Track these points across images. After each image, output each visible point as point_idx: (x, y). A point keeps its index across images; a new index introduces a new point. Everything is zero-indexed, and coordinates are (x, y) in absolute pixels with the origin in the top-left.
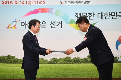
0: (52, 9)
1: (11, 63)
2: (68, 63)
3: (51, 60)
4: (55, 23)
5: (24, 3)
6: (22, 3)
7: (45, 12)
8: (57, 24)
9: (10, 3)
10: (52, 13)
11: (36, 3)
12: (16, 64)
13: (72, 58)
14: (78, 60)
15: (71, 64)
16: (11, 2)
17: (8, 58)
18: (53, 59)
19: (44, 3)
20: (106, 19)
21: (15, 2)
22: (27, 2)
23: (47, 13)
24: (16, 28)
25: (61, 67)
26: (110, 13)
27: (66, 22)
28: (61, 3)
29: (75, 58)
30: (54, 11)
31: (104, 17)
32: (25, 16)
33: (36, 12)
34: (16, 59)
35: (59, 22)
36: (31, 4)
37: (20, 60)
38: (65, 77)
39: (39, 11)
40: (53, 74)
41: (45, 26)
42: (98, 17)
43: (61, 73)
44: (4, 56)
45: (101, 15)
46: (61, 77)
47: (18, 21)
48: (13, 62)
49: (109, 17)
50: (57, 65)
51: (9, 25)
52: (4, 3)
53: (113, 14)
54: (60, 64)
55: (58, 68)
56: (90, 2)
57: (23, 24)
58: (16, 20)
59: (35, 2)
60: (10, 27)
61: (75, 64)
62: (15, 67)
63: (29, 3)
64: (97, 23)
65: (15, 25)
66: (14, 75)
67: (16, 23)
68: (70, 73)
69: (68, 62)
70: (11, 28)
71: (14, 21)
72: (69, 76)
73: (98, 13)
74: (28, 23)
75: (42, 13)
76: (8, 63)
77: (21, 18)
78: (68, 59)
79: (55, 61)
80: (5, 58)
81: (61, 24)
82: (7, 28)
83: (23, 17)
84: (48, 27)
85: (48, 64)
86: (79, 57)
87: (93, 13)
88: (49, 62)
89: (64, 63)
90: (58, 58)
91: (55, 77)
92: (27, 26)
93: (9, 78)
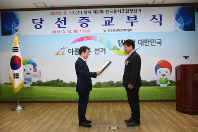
0: (96, 36)
1: (60, 86)
3: (95, 84)
4: (99, 49)
6: (69, 31)
7: (90, 40)
8: (101, 50)
9: (58, 32)
10: (96, 40)
11: (82, 31)
12: (64, 88)
13: (115, 82)
14: (120, 84)
15: (114, 88)
16: (60, 31)
17: (57, 82)
18: (97, 83)
19: (88, 31)
20: (146, 45)
21: (63, 32)
24: (64, 55)
25: (105, 90)
26: (150, 40)
27: (110, 49)
28: (105, 31)
29: (118, 82)
30: (98, 38)
31: (144, 44)
32: (72, 43)
33: (82, 39)
34: (64, 83)
35: (103, 49)
37: (68, 84)
39: (84, 39)
40: (97, 97)
42: (139, 44)
43: (105, 96)
44: (54, 80)
47: (66, 48)
48: (62, 86)
49: (149, 43)
50: (101, 88)
52: (54, 32)
53: (152, 41)
54: (104, 87)
55: (102, 91)
56: (131, 30)
57: (70, 51)
58: (64, 47)
60: (59, 53)
61: (118, 88)
62: (64, 90)
63: (76, 31)
64: (138, 49)
65: (63, 52)
66: (63, 97)
67: (64, 50)
68: (113, 96)
70: (60, 55)
71: (62, 49)
72: (112, 98)
73: (139, 40)
74: (74, 50)
75: (87, 40)
76: (57, 87)
77: (68, 45)
79: (99, 85)
80: (54, 82)
81: (105, 50)
82: (56, 55)
83: (70, 44)
84: (93, 53)
86: (121, 81)
89: (108, 87)
90: (102, 82)
91: (99, 100)
92: (74, 53)
93: (59, 100)
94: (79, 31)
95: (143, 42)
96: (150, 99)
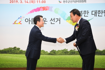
0: (52, 7)
1: (17, 53)
2: (65, 55)
3: (51, 52)
4: (54, 19)
5: (28, 2)
6: (26, 2)
7: (46, 10)
8: (56, 20)
9: (16, 2)
10: (51, 11)
11: (39, 2)
12: (21, 55)
13: (69, 50)
14: (74, 52)
15: (67, 55)
17: (14, 49)
18: (52, 51)
19: (45, 2)
20: (99, 16)
21: (21, 2)
22: (31, 1)
23: (48, 11)
24: (21, 24)
25: (59, 58)
26: (103, 11)
27: (64, 19)
28: (60, 2)
29: (71, 51)
30: (53, 9)
31: (97, 14)
32: (29, 13)
33: (38, 10)
34: (21, 50)
35: (58, 19)
36: (34, 3)
37: (24, 51)
38: (63, 67)
39: (40, 9)
40: (52, 64)
41: (46, 22)
42: (92, 14)
43: (59, 63)
44: (11, 47)
45: (95, 13)
46: (59, 67)
47: (23, 18)
48: (18, 53)
49: (102, 14)
50: (55, 56)
51: (16, 21)
52: (11, 2)
54: (58, 55)
55: (57, 58)
56: (85, 1)
57: (27, 20)
58: (21, 17)
59: (37, 1)
60: (16, 22)
61: (71, 55)
62: (20, 57)
63: (32, 2)
64: (91, 19)
65: (21, 21)
66: (19, 64)
67: (21, 19)
68: (67, 63)
69: (66, 53)
70: (17, 24)
71: (19, 18)
72: (66, 66)
73: (92, 11)
74: (31, 20)
75: (43, 10)
76: (14, 54)
77: (25, 15)
78: (66, 51)
79: (54, 52)
80: (11, 50)
81: (60, 20)
82: (13, 24)
83: (27, 14)
84: (48, 23)
85: (48, 55)
86: (75, 49)
87: (88, 11)
88: (49, 53)
89: (62, 55)
90: (57, 50)
91: (53, 66)
92: (31, 22)
93: (15, 67)
94: (36, 2)
95: (96, 13)
96: (103, 68)
